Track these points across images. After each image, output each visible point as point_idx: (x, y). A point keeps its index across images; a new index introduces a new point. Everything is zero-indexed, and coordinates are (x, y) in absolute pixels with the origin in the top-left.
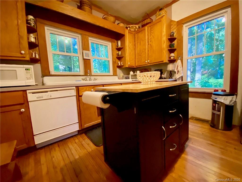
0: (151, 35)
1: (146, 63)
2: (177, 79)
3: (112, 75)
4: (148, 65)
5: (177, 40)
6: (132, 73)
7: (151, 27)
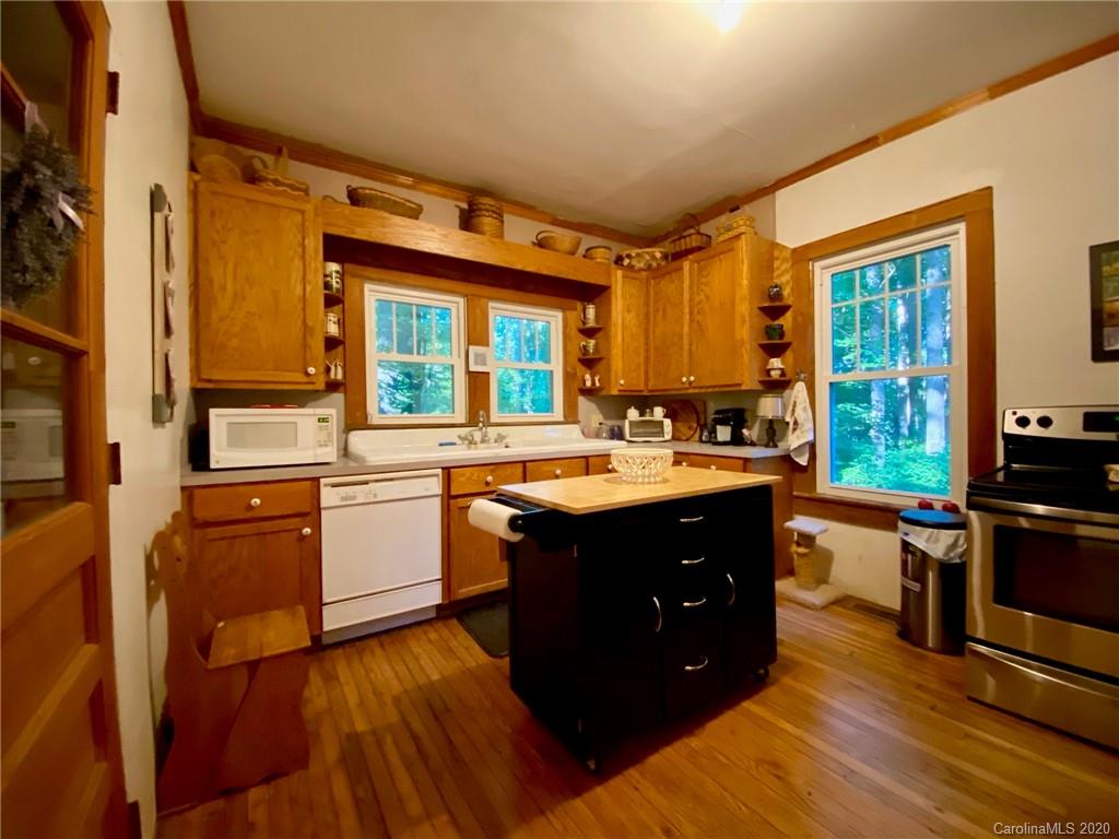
0: (702, 291)
1: (683, 383)
2: (792, 448)
3: (562, 419)
4: (691, 391)
5: (794, 311)
6: (633, 414)
7: (702, 263)
